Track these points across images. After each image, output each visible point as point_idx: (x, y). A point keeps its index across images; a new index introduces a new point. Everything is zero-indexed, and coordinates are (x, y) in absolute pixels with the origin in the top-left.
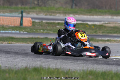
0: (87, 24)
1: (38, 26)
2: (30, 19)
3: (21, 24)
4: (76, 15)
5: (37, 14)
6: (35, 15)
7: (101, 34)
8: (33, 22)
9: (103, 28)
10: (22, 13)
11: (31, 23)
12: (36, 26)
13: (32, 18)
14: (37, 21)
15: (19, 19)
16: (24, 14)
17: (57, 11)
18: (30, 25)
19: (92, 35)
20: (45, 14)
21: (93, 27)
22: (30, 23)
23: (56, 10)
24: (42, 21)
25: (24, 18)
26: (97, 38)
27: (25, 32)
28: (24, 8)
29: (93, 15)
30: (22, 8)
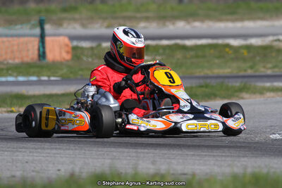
0: (228, 46)
1: (90, 60)
2: (66, 40)
3: (42, 55)
4: (195, 21)
5: (84, 26)
6: (77, 29)
7: (269, 72)
8: (75, 48)
9: (274, 54)
10: (41, 24)
11: (70, 50)
12: (85, 59)
13: (72, 38)
14: (85, 44)
15: (35, 42)
16: (48, 27)
17: (138, 15)
18: (67, 57)
19: (244, 77)
20: (105, 24)
21: (245, 52)
22: (68, 52)
23: (138, 10)
24: (100, 45)
25: (48, 39)
26: (260, 84)
27: (52, 78)
28: (47, 11)
29: (242, 20)
30: (39, 12)
